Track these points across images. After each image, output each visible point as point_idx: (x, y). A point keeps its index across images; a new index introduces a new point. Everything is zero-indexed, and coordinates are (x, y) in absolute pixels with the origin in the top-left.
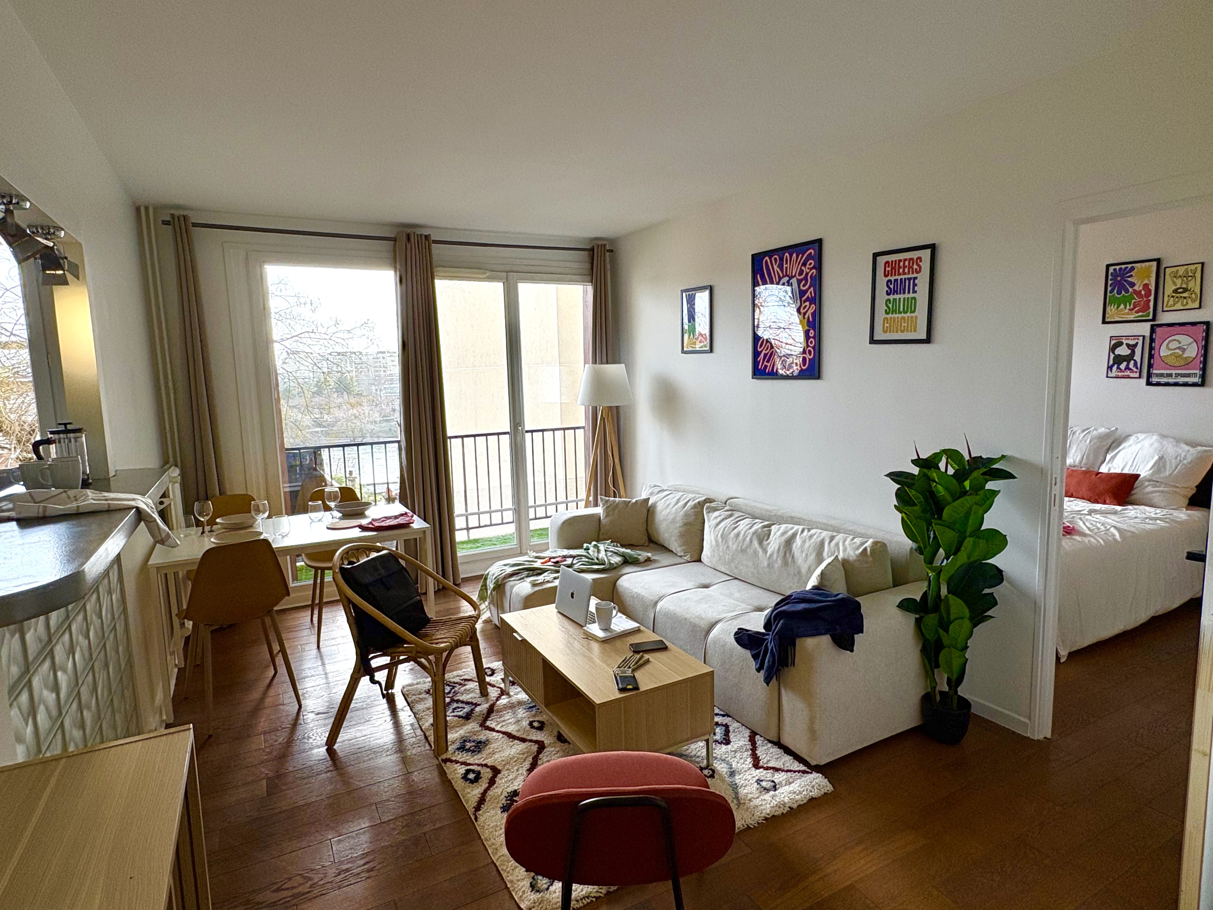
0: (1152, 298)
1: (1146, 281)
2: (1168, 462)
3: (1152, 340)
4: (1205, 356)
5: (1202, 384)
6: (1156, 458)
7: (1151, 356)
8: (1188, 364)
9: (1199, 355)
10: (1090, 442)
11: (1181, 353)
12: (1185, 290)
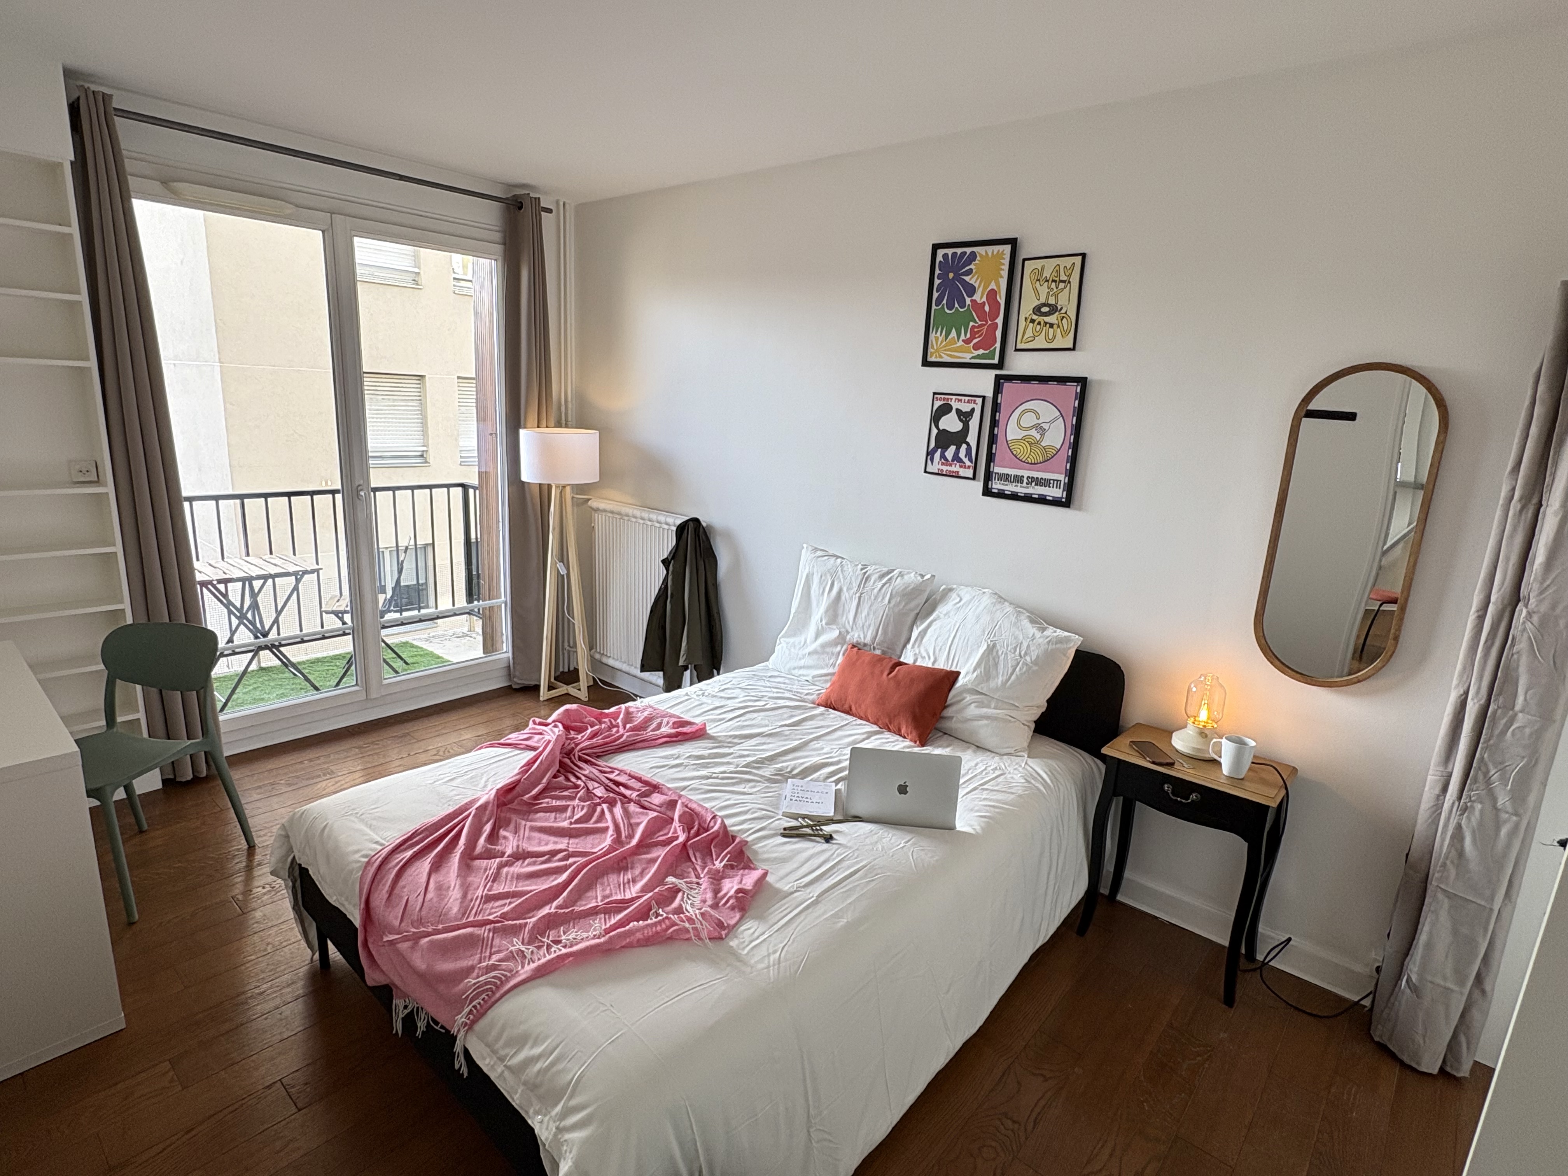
0: (1000, 321)
1: (993, 286)
2: (1002, 658)
3: (996, 407)
4: (1075, 446)
5: (1066, 503)
6: (984, 647)
7: (992, 439)
8: (1046, 460)
9: (1067, 445)
10: (889, 602)
11: (1038, 437)
12: (1054, 309)
